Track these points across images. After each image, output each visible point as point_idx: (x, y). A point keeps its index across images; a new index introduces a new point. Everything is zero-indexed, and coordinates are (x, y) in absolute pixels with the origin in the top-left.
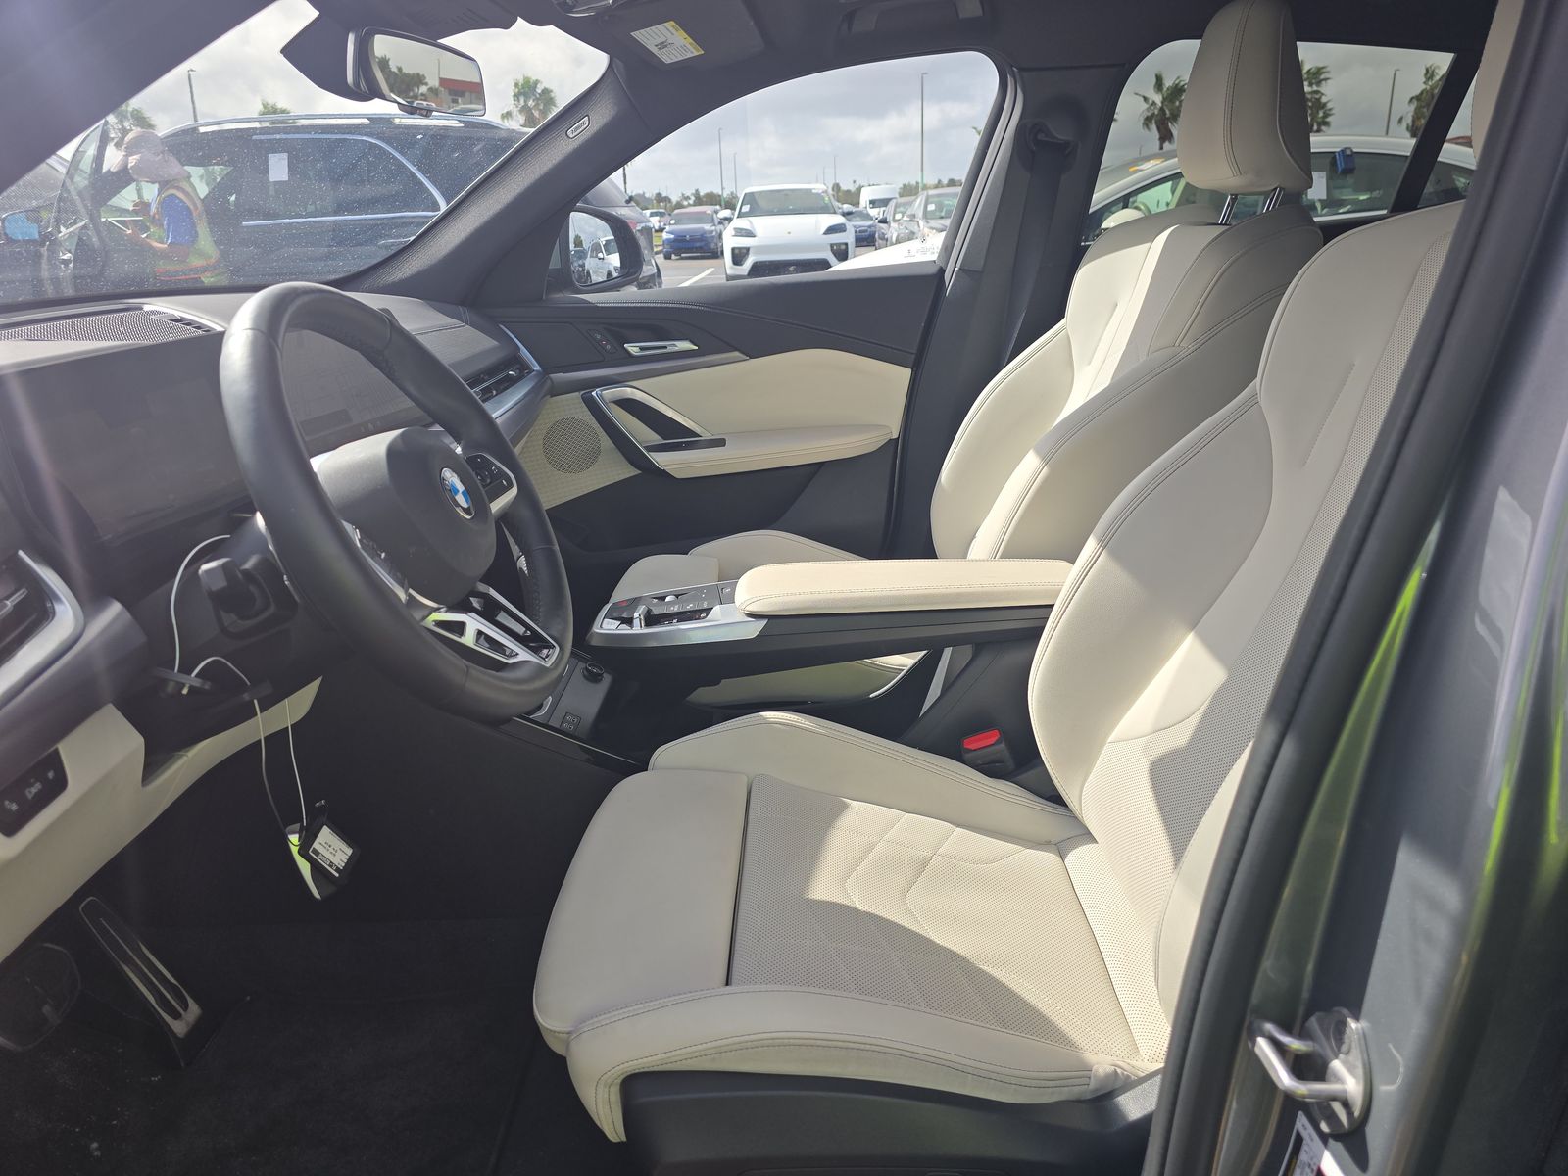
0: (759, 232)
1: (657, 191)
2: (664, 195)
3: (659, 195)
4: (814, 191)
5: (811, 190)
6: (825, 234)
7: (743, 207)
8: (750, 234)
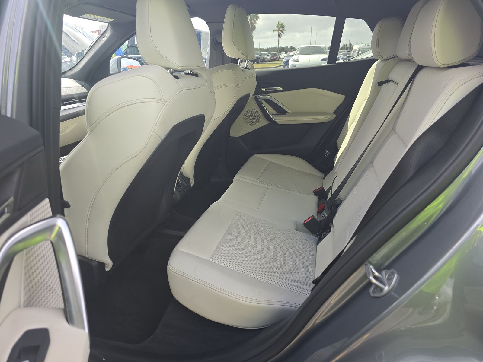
0: (300, 60)
1: (291, 46)
2: (293, 47)
3: (292, 47)
4: (321, 47)
5: (320, 46)
6: (321, 61)
7: (297, 52)
8: (297, 61)
